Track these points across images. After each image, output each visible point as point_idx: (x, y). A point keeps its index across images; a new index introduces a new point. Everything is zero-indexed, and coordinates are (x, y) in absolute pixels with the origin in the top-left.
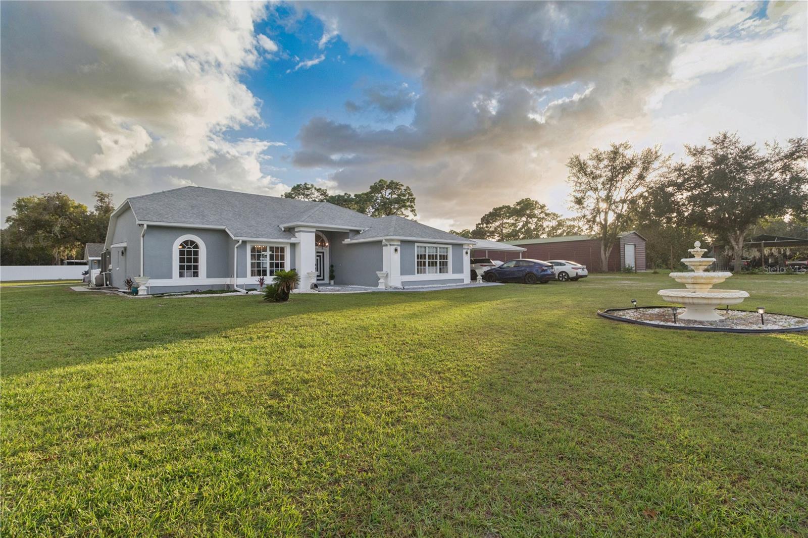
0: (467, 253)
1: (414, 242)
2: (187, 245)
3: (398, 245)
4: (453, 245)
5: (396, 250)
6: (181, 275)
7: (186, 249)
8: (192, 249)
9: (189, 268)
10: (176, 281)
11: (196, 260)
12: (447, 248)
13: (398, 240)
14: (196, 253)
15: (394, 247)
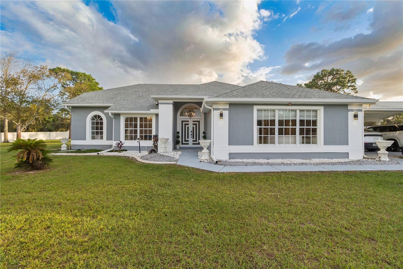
0: (356, 116)
1: (251, 105)
2: (96, 119)
3: (225, 109)
4: (326, 105)
5: (221, 115)
6: (93, 138)
7: (95, 121)
8: (99, 121)
9: (97, 133)
10: (89, 141)
11: (102, 128)
12: (316, 111)
13: (226, 103)
14: (102, 124)
15: (219, 112)
